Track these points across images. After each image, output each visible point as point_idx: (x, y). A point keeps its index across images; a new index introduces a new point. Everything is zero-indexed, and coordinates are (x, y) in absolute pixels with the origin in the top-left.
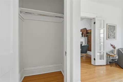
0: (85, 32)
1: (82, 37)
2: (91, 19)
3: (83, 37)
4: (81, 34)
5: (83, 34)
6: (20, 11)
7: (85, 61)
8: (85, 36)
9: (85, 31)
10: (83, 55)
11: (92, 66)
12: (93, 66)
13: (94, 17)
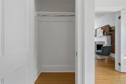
0: (108, 30)
1: (103, 36)
2: (115, 13)
3: (105, 36)
4: (102, 32)
5: (105, 33)
6: (37, 15)
7: (106, 65)
8: (107, 35)
9: (108, 28)
10: (105, 58)
11: (115, 72)
12: (118, 72)
13: (118, 10)
